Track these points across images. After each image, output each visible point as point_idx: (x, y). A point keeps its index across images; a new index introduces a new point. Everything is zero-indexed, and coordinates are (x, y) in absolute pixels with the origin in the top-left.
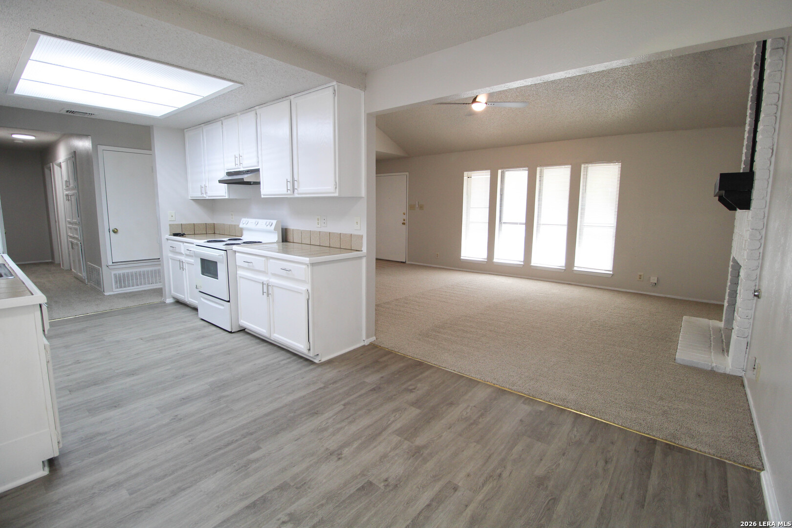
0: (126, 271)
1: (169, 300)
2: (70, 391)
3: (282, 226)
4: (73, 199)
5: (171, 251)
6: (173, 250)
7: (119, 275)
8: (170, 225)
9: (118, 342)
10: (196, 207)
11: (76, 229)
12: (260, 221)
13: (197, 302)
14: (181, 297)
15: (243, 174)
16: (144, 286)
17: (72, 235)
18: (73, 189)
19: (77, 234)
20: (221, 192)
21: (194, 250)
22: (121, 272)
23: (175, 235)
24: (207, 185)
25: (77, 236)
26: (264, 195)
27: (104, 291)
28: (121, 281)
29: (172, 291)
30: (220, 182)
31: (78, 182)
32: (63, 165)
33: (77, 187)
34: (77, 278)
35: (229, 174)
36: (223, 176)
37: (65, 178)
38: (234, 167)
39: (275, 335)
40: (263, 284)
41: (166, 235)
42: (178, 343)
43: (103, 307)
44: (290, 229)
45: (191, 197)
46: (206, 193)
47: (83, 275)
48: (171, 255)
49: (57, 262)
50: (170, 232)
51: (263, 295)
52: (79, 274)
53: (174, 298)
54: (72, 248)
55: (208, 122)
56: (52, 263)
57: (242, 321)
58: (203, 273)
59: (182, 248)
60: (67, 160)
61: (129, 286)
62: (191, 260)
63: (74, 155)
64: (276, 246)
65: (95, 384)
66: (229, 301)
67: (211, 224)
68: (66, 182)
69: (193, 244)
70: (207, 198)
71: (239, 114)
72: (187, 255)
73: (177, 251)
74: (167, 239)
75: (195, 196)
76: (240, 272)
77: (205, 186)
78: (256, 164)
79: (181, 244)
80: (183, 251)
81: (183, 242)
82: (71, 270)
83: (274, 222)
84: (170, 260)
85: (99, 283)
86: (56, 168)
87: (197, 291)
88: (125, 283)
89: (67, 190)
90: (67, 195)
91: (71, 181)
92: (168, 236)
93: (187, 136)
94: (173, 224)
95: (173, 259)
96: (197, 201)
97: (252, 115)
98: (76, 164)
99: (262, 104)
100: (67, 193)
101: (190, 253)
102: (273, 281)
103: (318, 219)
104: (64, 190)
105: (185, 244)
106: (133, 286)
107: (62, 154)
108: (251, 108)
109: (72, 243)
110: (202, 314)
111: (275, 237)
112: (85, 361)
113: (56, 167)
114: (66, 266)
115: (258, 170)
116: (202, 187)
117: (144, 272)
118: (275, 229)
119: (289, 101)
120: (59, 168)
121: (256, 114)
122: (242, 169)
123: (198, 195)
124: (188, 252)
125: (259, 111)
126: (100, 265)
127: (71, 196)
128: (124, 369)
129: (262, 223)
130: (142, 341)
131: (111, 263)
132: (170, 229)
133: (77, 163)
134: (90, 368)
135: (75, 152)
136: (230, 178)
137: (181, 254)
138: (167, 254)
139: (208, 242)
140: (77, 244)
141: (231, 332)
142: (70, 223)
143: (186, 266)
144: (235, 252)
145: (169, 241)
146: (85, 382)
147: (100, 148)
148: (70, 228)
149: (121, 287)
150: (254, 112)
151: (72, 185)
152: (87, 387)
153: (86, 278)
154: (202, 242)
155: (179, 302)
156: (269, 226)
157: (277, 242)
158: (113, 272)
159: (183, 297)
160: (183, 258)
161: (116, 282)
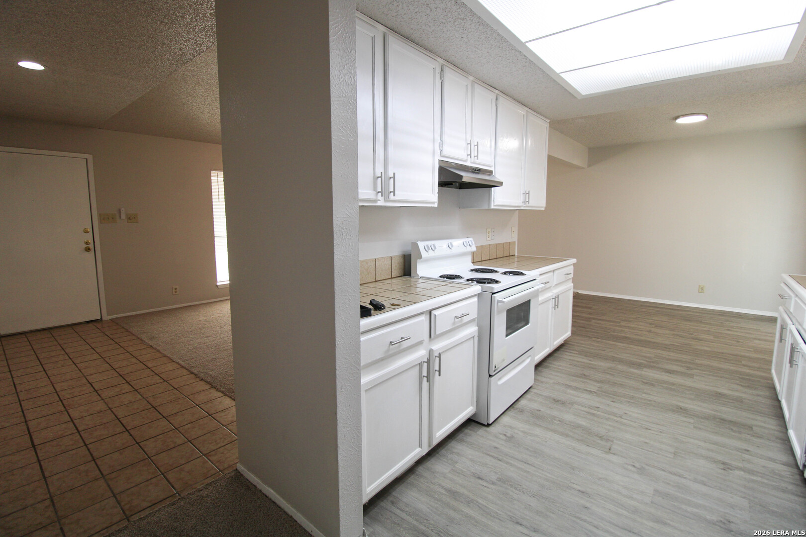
2: (752, 428)
26: (495, 206)
65: (723, 420)
78: (490, 164)
103: (489, 232)
112: (715, 462)
115: (490, 172)
128: (684, 419)
134: (715, 444)
146: (732, 429)
152: (733, 422)
156: (468, 247)
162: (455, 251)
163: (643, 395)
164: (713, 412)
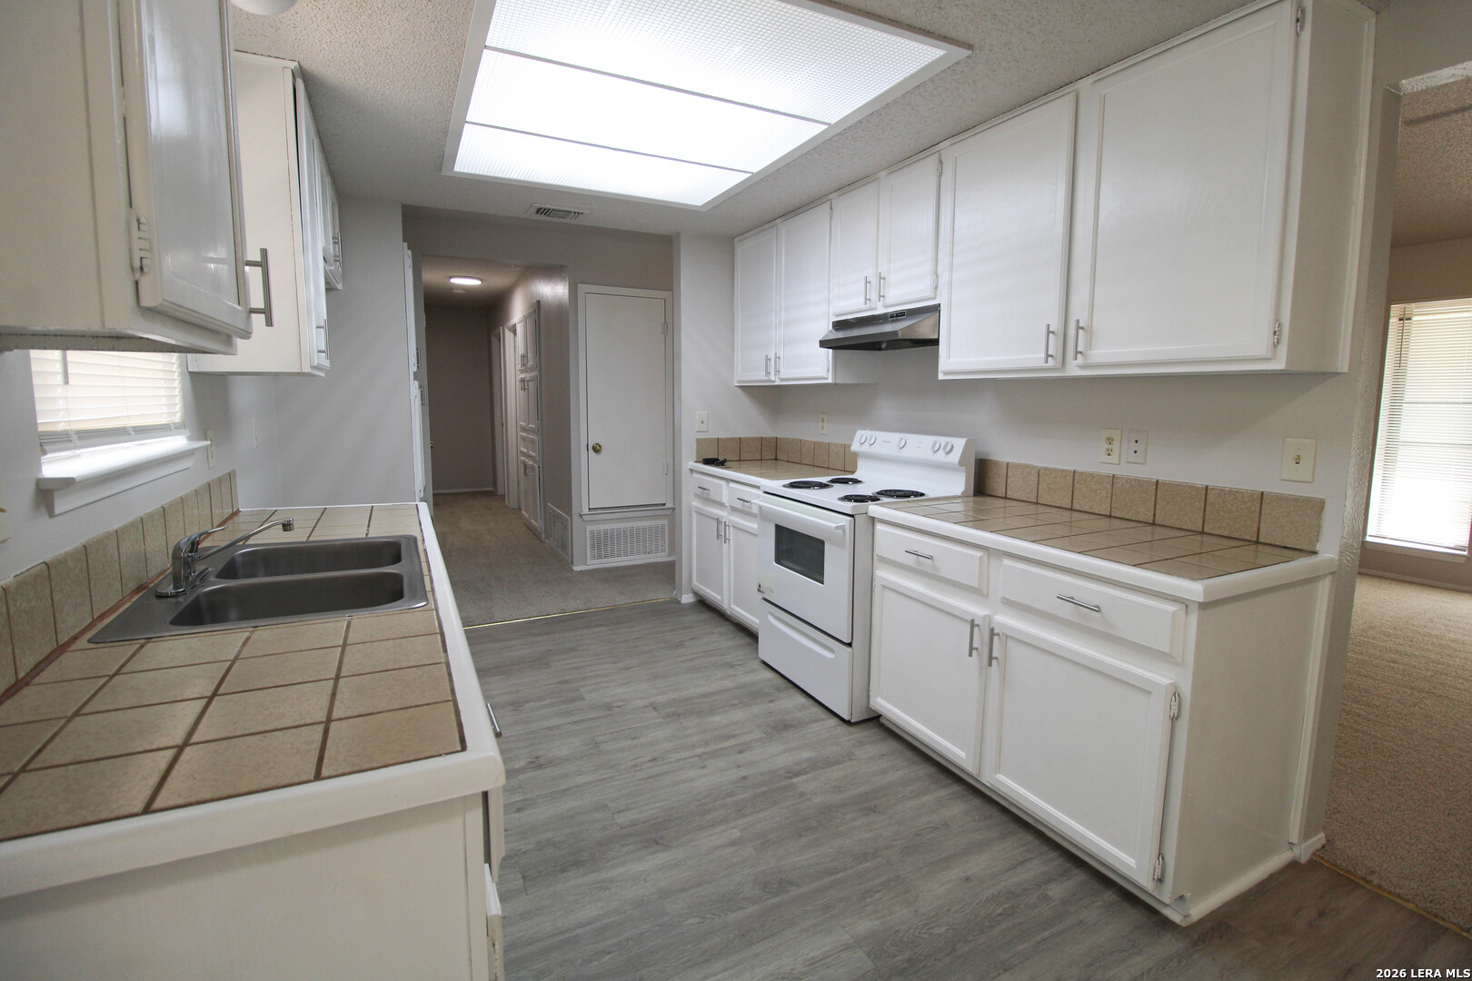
0: (609, 526)
1: (687, 598)
3: (977, 453)
4: (532, 386)
5: (698, 496)
6: (704, 494)
7: (599, 532)
8: (698, 440)
9: (609, 707)
10: (746, 403)
11: (533, 442)
12: (913, 439)
13: (757, 621)
14: (712, 595)
15: (884, 323)
16: (638, 557)
17: (525, 450)
18: (532, 370)
19: (535, 452)
20: (817, 366)
21: (760, 503)
22: (602, 527)
23: (708, 462)
24: (781, 354)
25: (534, 454)
26: (946, 373)
27: (572, 563)
28: (602, 544)
29: (695, 580)
30: (824, 344)
31: (540, 355)
32: (520, 329)
33: (539, 366)
34: (529, 527)
35: (839, 325)
36: (824, 329)
37: (521, 350)
38: (863, 306)
39: (1001, 777)
40: (973, 624)
41: (689, 462)
42: (734, 736)
43: (573, 604)
44: (996, 463)
45: (738, 382)
46: (777, 372)
47: (538, 524)
48: (696, 503)
49: (500, 491)
50: (698, 456)
51: (970, 655)
52: (533, 521)
53: (696, 594)
54: (525, 474)
55: (793, 211)
56: (492, 494)
57: (879, 700)
58: (778, 561)
59: (726, 493)
60: (526, 318)
61: (613, 556)
62: (753, 525)
63: (538, 310)
64: (959, 506)
66: (850, 645)
67: (771, 438)
68: (523, 357)
69: (758, 487)
70: (778, 383)
71: (883, 174)
72: (734, 509)
73: (712, 496)
74: (692, 470)
75: (753, 379)
76: (883, 574)
77: (777, 358)
78: (929, 293)
79: (723, 483)
80: (725, 500)
81: (728, 480)
82: (520, 509)
83: (959, 444)
84: (694, 515)
85: (565, 544)
86: (508, 335)
87: (760, 596)
88: (606, 551)
89: (522, 372)
90: (523, 381)
91: (530, 356)
92: (692, 464)
93: (739, 251)
94: (704, 440)
95: (700, 513)
96: (750, 390)
97: (927, 167)
98: (539, 324)
99: (962, 131)
100: (522, 376)
101: (743, 505)
102: (1006, 620)
103: (1110, 441)
104: (518, 372)
105: (732, 485)
106: (619, 556)
107: (518, 311)
108: (927, 149)
109: (525, 466)
110: (766, 651)
111: (957, 484)
113: (507, 332)
114: (511, 502)
115: (936, 309)
116: (768, 359)
117: (638, 529)
118: (962, 462)
119: (1072, 95)
120: (512, 335)
121: (941, 162)
122: (880, 311)
123: (757, 376)
124: (739, 505)
125: (949, 151)
126: (569, 513)
127: (528, 381)
129: (920, 445)
130: (654, 714)
131: (586, 511)
132: (697, 448)
133: (542, 322)
135: (539, 302)
136: (840, 335)
137: (720, 504)
138: (690, 501)
139: (793, 485)
140: (533, 468)
141: (848, 723)
142: (524, 429)
143: (732, 534)
144: (873, 519)
145: (694, 475)
147: (583, 288)
148: (524, 439)
149: (599, 557)
150: (934, 159)
151: (530, 363)
153: (543, 530)
154: (777, 485)
155: (703, 604)
156: (941, 453)
157: (964, 495)
158: (589, 528)
159: (720, 598)
160: (723, 514)
161: (593, 547)
162: (906, 453)
163: (736, 833)
164: (605, 875)
